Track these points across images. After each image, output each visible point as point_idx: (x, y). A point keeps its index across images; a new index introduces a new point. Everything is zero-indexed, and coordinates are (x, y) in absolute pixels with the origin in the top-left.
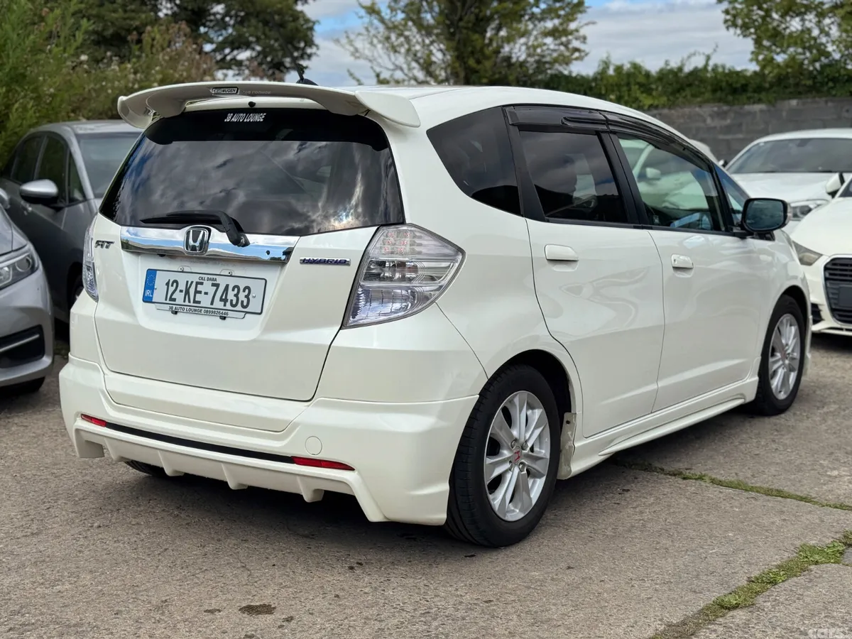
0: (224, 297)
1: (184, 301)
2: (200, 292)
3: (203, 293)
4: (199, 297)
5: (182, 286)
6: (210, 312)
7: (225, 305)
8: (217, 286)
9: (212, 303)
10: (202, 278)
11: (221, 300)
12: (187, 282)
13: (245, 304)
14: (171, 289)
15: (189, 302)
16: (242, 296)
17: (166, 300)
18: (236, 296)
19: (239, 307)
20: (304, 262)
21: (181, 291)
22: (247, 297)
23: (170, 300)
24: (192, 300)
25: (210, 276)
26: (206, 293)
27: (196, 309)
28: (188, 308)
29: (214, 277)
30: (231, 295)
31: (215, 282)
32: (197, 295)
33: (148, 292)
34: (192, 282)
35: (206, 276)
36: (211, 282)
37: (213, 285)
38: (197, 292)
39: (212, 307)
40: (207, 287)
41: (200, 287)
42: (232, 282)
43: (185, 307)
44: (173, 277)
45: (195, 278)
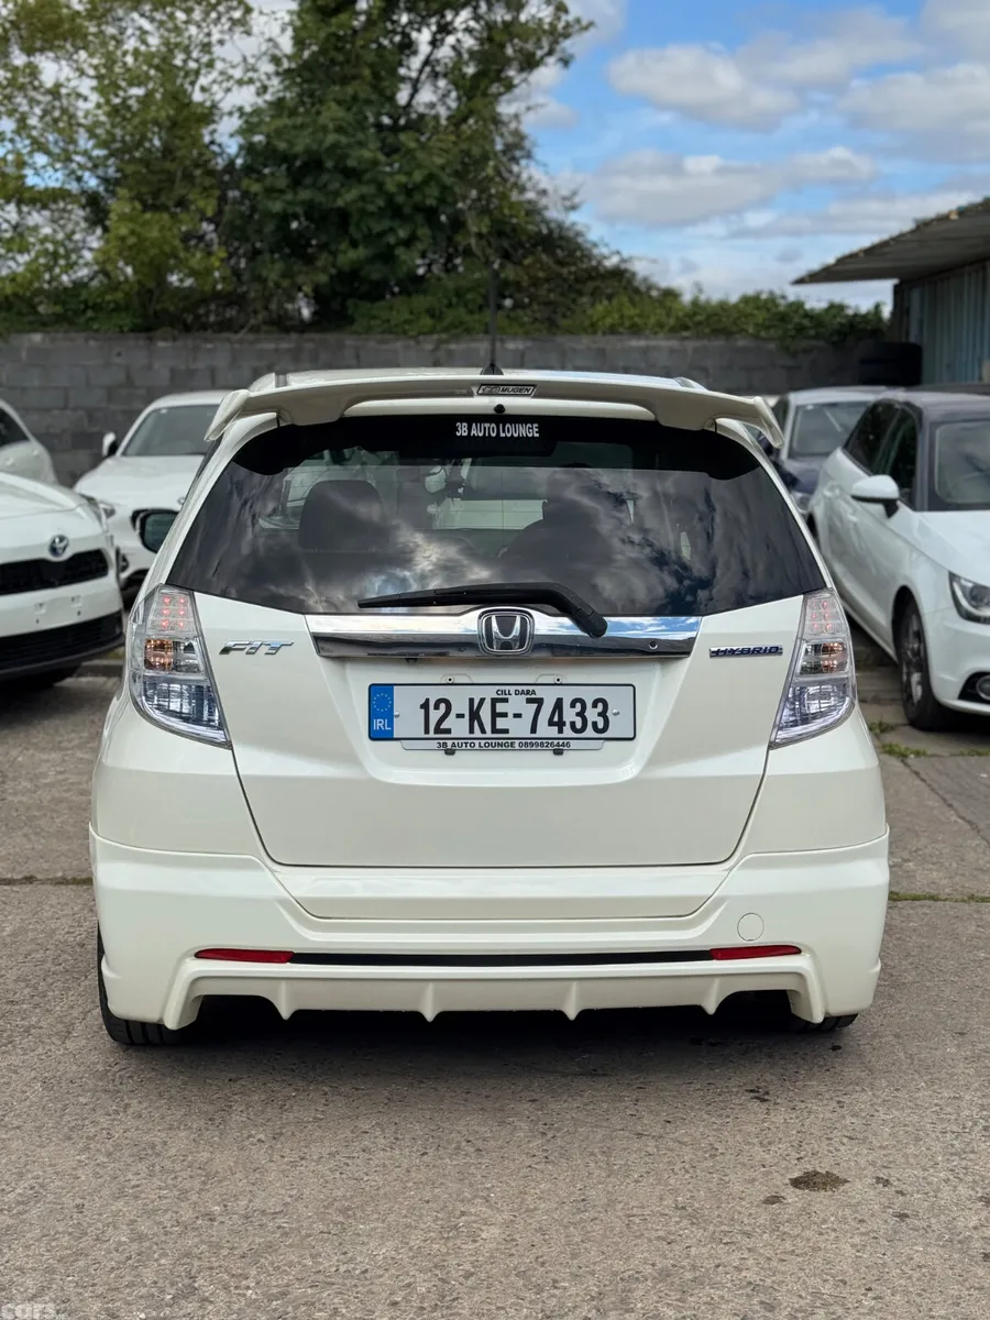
0: (556, 719)
1: (472, 731)
2: (504, 715)
3: (510, 715)
4: (501, 723)
5: (461, 706)
6: (530, 743)
7: (561, 731)
8: (540, 702)
9: (534, 730)
10: (504, 692)
11: (551, 723)
12: (471, 700)
13: (600, 726)
14: (435, 716)
15: (483, 731)
16: (592, 715)
17: (427, 731)
18: (581, 714)
19: (590, 732)
20: (716, 654)
21: (460, 716)
22: (603, 714)
23: (435, 733)
24: (488, 727)
25: (520, 688)
26: (517, 716)
27: (501, 740)
28: (483, 742)
29: (531, 688)
30: (570, 715)
31: (533, 696)
32: (498, 719)
33: (379, 724)
34: (482, 700)
35: (512, 689)
36: (524, 697)
37: (529, 701)
38: (495, 715)
39: (533, 736)
40: (517, 703)
41: (500, 708)
42: (568, 695)
43: (477, 742)
44: (434, 694)
45: (490, 693)
